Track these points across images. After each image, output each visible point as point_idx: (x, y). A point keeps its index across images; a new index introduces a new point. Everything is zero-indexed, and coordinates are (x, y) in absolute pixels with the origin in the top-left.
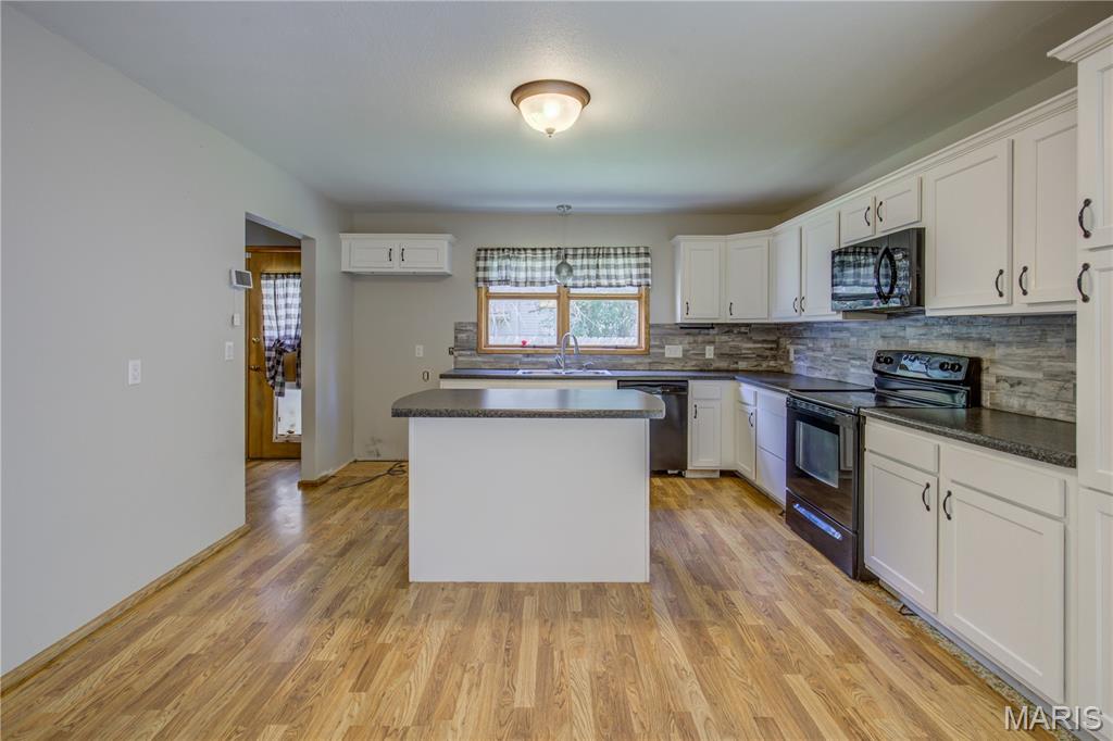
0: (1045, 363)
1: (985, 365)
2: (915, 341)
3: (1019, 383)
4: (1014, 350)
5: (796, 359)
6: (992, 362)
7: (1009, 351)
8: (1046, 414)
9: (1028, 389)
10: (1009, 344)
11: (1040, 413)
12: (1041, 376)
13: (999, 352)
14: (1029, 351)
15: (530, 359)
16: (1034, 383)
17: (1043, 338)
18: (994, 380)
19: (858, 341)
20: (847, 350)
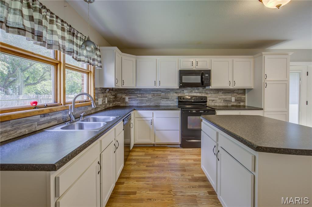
0: (219, 97)
3: (214, 100)
4: (213, 95)
5: (129, 101)
6: (208, 97)
7: (212, 95)
8: (219, 105)
9: (215, 101)
10: (212, 94)
12: (218, 99)
13: (209, 95)
14: (216, 95)
15: (46, 118)
17: (218, 93)
18: (209, 100)
20: (160, 96)
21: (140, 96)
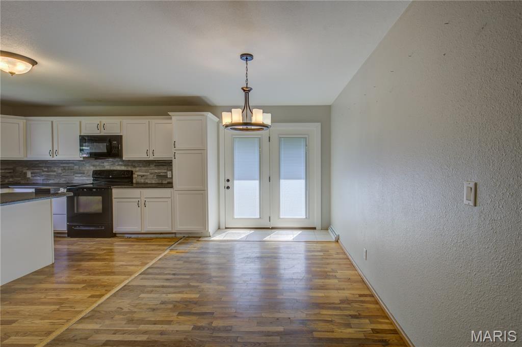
0: (150, 171)
1: (134, 172)
2: (108, 167)
3: (144, 176)
4: (142, 168)
5: (32, 176)
6: (136, 171)
10: (140, 167)
11: (149, 182)
12: (149, 174)
13: (138, 169)
14: (146, 168)
16: (147, 176)
17: (149, 165)
18: (136, 176)
19: (79, 167)
20: (73, 171)
21: (46, 170)
